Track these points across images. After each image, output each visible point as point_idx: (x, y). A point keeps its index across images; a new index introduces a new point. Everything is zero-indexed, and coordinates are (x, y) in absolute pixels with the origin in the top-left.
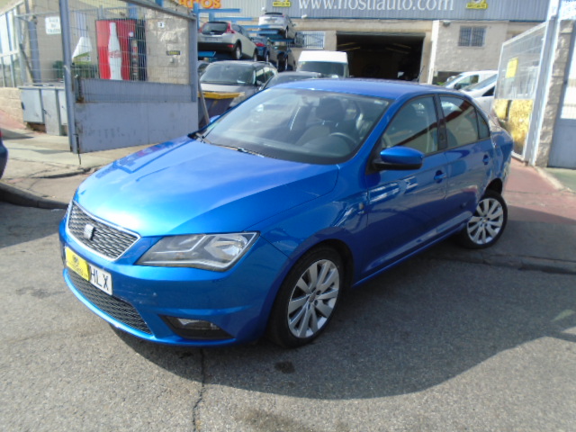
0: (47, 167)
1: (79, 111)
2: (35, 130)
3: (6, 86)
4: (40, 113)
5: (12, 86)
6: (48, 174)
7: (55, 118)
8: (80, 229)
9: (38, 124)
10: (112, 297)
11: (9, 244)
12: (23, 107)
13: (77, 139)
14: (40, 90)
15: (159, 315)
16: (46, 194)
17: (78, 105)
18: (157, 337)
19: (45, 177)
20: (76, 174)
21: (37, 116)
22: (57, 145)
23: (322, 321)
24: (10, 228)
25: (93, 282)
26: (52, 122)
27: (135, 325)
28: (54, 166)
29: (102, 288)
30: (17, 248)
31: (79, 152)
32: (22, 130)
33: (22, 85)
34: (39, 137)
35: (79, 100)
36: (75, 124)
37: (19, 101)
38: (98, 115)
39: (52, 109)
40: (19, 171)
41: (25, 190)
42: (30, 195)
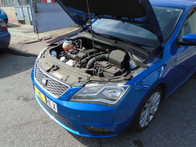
0: (27, 39)
1: (37, 16)
2: (21, 23)
3: (10, 6)
4: (22, 16)
5: (12, 7)
6: (27, 42)
7: (28, 18)
8: (40, 79)
9: (22, 21)
10: (58, 113)
11: (14, 74)
12: (16, 14)
13: (37, 27)
14: (22, 8)
15: (82, 125)
16: (26, 50)
17: (36, 14)
18: (79, 133)
19: (26, 43)
20: (37, 41)
21: (22, 18)
22: (29, 29)
23: (151, 117)
24: (14, 66)
25: (48, 104)
26: (27, 20)
27: (69, 126)
28: (29, 38)
29: (53, 108)
30: (17, 76)
31: (38, 33)
32: (17, 23)
33: (16, 6)
34: (23, 26)
35: (36, 12)
36: (36, 22)
37: (15, 12)
38: (44, 17)
39: (27, 15)
40: (16, 41)
41: (19, 49)
42: (21, 51)
